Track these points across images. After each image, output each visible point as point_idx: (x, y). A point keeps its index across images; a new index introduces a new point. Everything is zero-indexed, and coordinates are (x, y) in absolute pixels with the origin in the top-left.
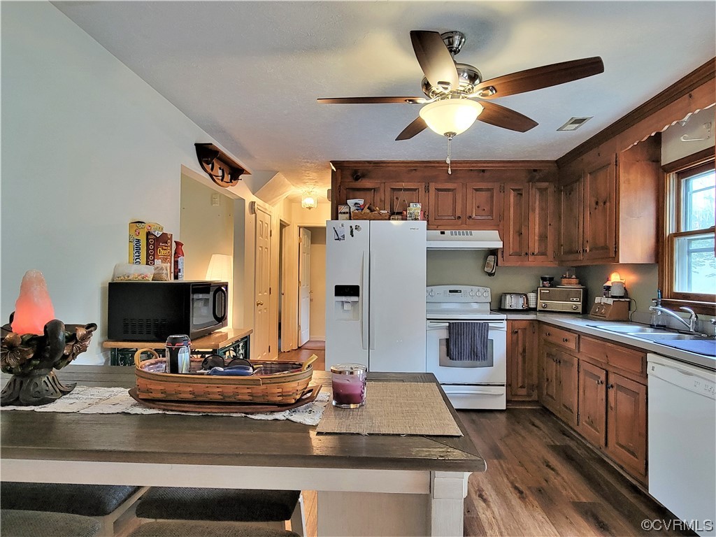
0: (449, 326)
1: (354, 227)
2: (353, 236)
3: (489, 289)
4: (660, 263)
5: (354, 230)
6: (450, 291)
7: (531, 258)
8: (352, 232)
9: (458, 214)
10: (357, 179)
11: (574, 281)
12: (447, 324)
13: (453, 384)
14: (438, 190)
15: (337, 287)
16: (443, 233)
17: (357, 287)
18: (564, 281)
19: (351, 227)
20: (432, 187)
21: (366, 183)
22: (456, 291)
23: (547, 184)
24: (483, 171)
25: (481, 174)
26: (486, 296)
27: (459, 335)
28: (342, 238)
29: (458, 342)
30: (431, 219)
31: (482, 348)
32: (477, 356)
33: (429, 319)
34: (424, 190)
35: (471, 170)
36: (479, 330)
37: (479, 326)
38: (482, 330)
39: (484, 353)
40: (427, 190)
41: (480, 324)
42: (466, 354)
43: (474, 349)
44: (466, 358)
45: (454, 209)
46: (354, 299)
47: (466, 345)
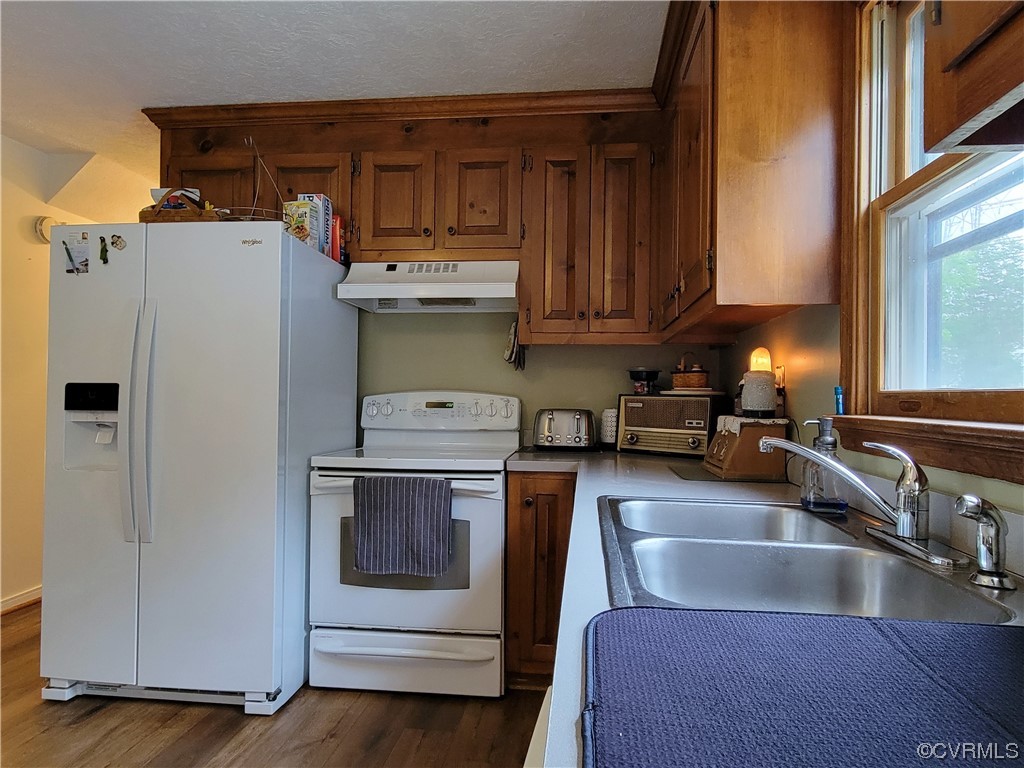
0: (355, 486)
1: (108, 241)
2: (105, 261)
3: (515, 402)
4: (844, 301)
5: (110, 247)
6: (430, 405)
7: (596, 325)
8: (104, 251)
9: (427, 222)
10: (205, 149)
11: (694, 378)
12: (351, 482)
13: (373, 630)
14: (381, 168)
15: (72, 389)
16: (392, 268)
17: (115, 387)
18: (677, 378)
19: (103, 240)
20: (368, 160)
21: (225, 158)
22: (442, 405)
23: (633, 147)
24: (485, 121)
25: (481, 129)
26: (503, 413)
27: (376, 511)
28: (81, 267)
29: (375, 526)
30: (366, 236)
31: (432, 543)
32: (419, 563)
33: (320, 469)
34: (350, 170)
35: (457, 120)
36: (426, 496)
37: (427, 486)
38: (433, 498)
39: (438, 555)
40: (355, 171)
41: (429, 480)
42: (394, 559)
43: (413, 544)
44: (394, 568)
45: (416, 213)
46: (106, 417)
47: (394, 534)
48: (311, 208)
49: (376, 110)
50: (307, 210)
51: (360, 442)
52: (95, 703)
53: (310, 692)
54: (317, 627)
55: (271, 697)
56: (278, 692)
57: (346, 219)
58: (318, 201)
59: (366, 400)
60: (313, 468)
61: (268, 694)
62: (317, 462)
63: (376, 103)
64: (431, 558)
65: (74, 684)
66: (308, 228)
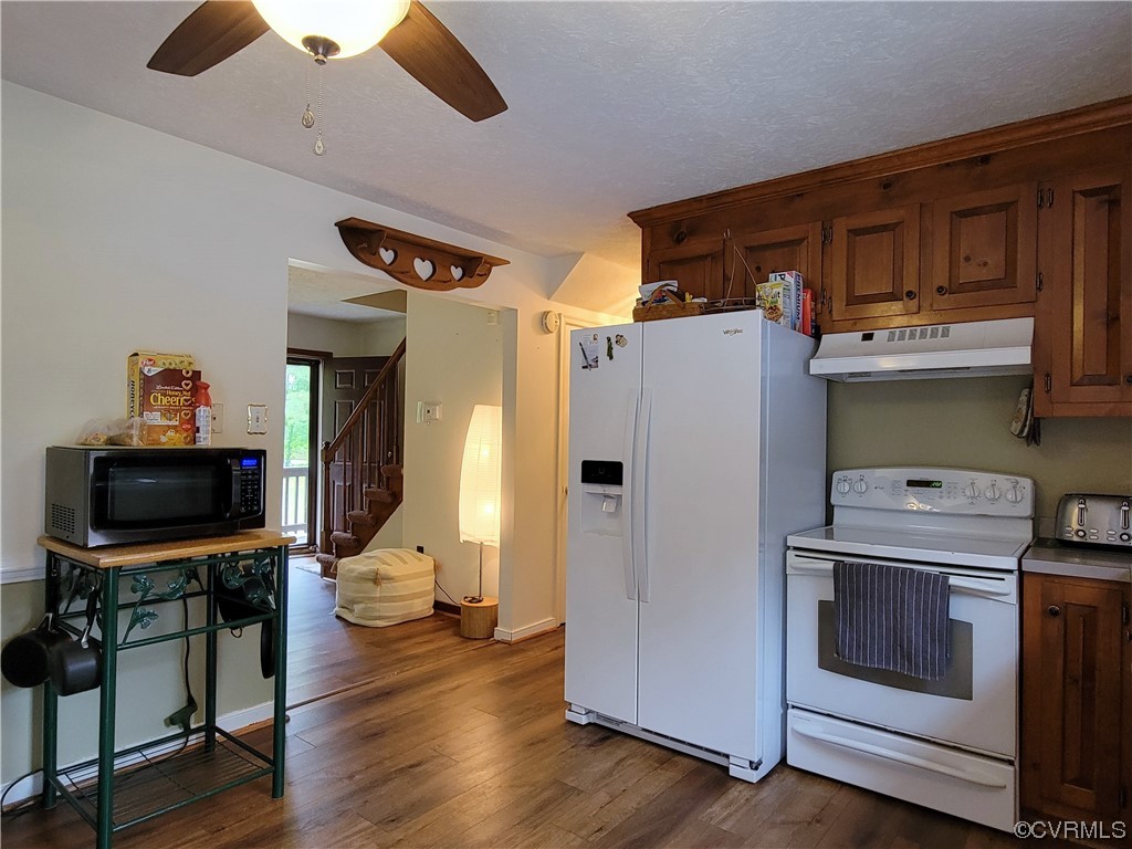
0: (835, 570)
1: (613, 340)
2: (611, 358)
3: (1027, 483)
5: (614, 345)
6: (911, 483)
8: (610, 349)
9: (910, 284)
10: (679, 241)
12: (830, 565)
13: (855, 722)
14: (855, 232)
16: (867, 337)
17: (619, 465)
19: (609, 339)
20: (841, 227)
21: (696, 246)
22: (927, 484)
24: (985, 160)
25: (979, 169)
26: (1010, 496)
27: (858, 597)
28: (593, 364)
29: (858, 615)
30: (838, 306)
31: (925, 642)
32: (910, 661)
33: (796, 549)
34: (821, 238)
35: (948, 165)
36: (918, 591)
37: (919, 580)
38: (926, 593)
39: (933, 657)
40: (827, 238)
41: (920, 573)
42: (880, 651)
43: (902, 640)
44: (880, 662)
45: (897, 276)
46: (612, 490)
47: (880, 626)
48: (782, 287)
49: (849, 172)
50: (781, 290)
51: (829, 521)
52: (604, 733)
53: (787, 771)
54: (793, 707)
55: (755, 766)
56: (760, 763)
57: (816, 290)
58: (790, 278)
59: (837, 476)
60: (789, 548)
61: (751, 762)
62: (793, 541)
63: (851, 165)
64: (925, 659)
65: (589, 712)
66: (781, 307)
